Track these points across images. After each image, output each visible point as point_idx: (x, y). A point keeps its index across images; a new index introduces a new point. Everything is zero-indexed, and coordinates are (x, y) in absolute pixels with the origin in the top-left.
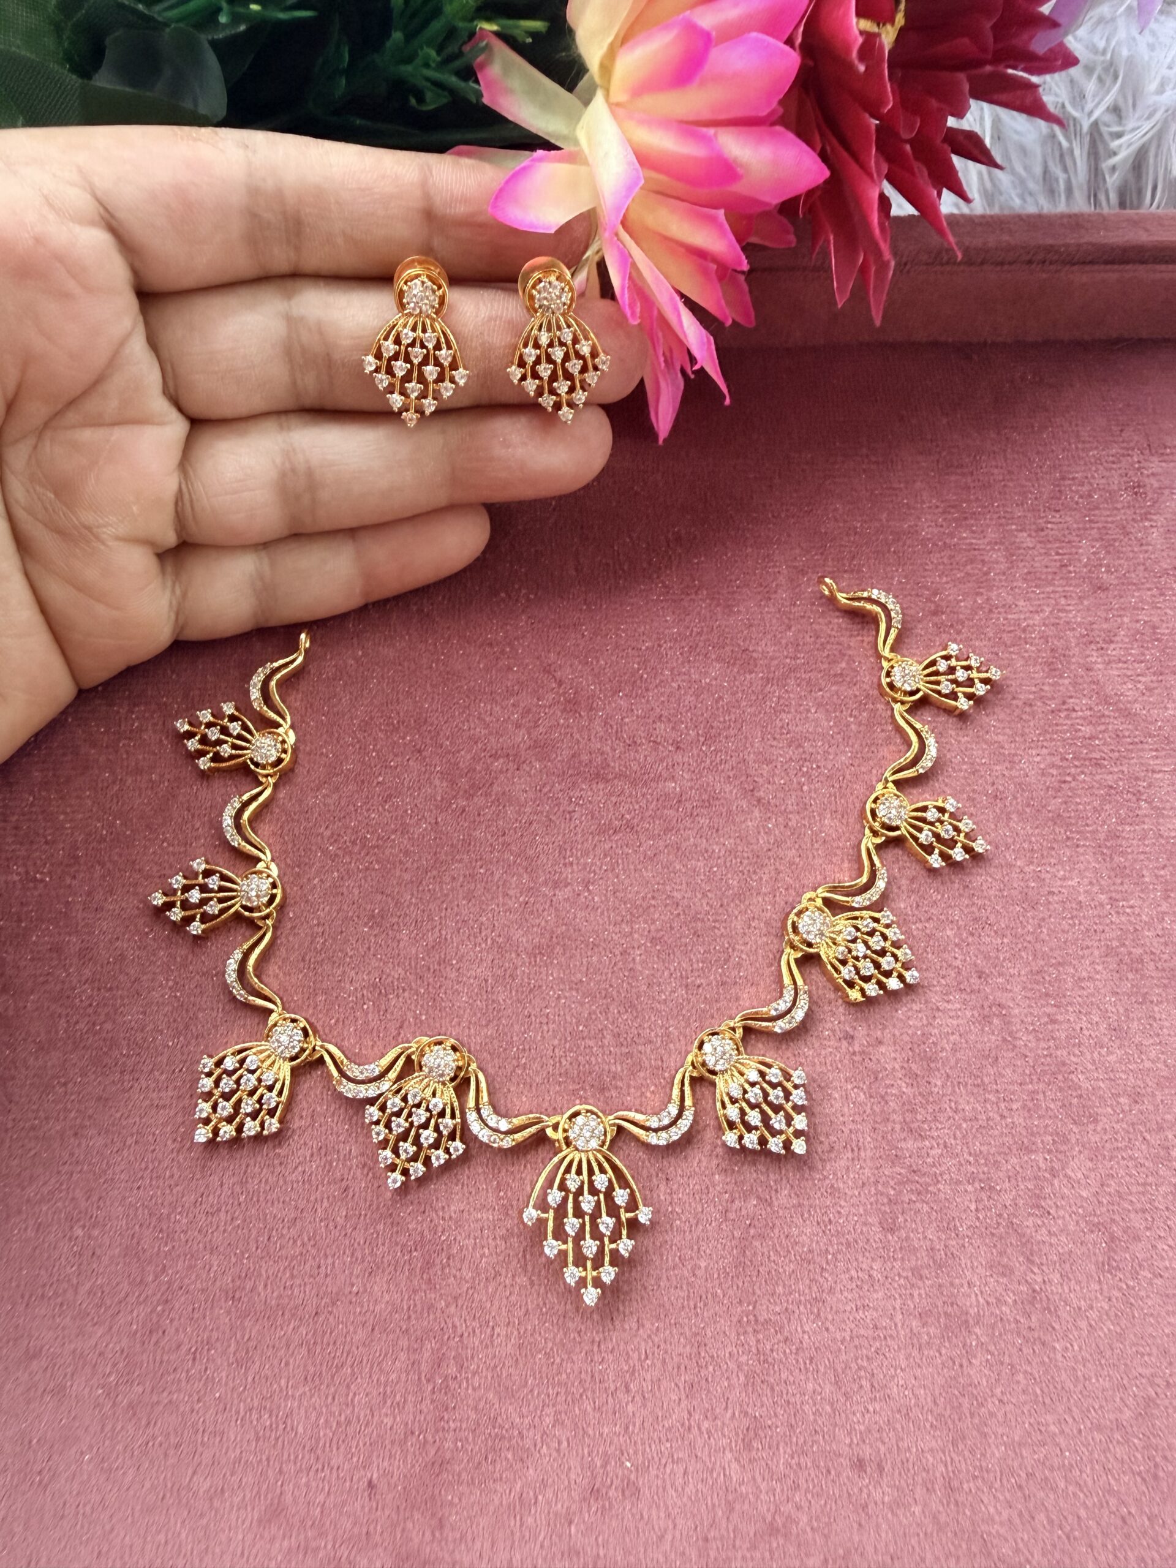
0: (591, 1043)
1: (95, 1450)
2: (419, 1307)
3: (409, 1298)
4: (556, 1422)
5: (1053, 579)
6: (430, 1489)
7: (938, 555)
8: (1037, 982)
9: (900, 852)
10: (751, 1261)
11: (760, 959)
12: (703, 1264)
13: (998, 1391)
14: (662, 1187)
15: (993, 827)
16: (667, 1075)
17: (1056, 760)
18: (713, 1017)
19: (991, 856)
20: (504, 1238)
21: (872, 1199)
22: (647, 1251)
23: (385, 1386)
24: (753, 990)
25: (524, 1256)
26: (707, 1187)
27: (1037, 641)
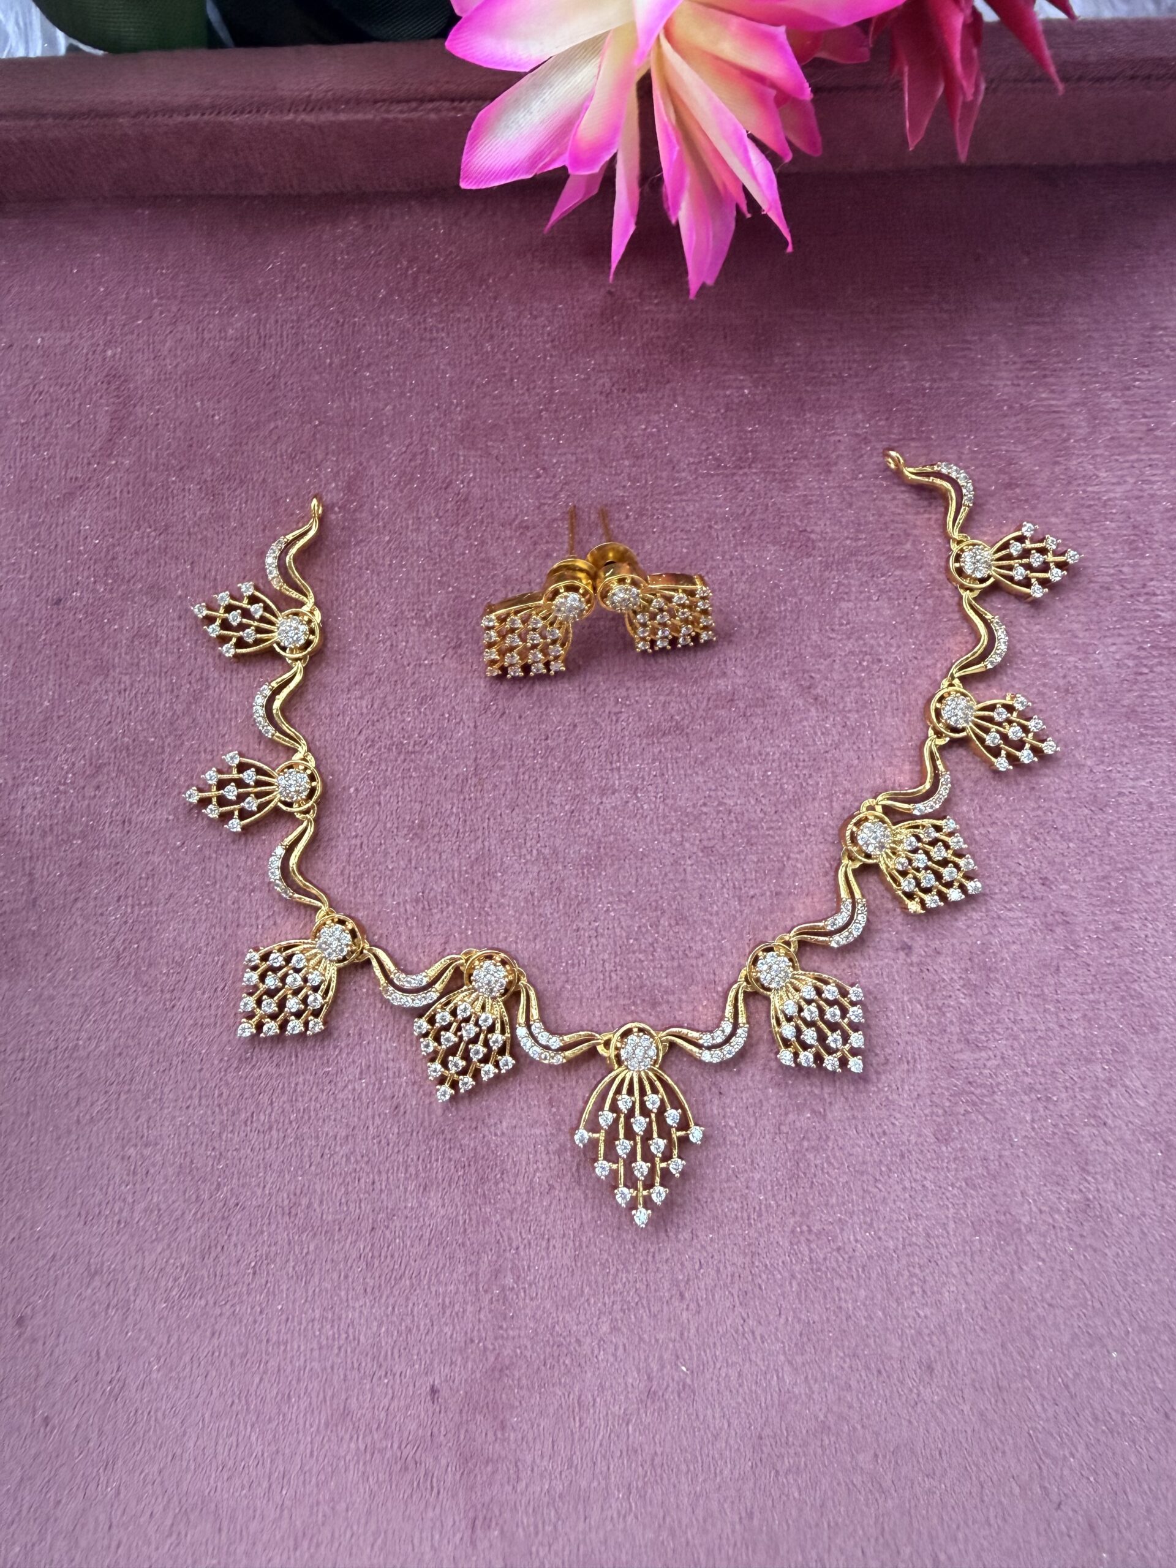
0: (641, 956)
1: (162, 1360)
2: (474, 1222)
3: (465, 1213)
4: (614, 1329)
5: (1139, 446)
6: (491, 1393)
7: (1014, 419)
8: (1103, 889)
9: (964, 753)
10: (805, 1174)
11: (816, 868)
12: (757, 1176)
13: (1048, 1296)
14: (716, 1102)
15: (1062, 723)
16: (720, 989)
17: (1133, 649)
18: (766, 928)
19: (1059, 755)
20: (559, 1152)
21: (927, 1111)
22: (701, 1164)
23: (444, 1297)
24: (808, 901)
25: (578, 1170)
26: (761, 1101)
27: (1117, 517)
